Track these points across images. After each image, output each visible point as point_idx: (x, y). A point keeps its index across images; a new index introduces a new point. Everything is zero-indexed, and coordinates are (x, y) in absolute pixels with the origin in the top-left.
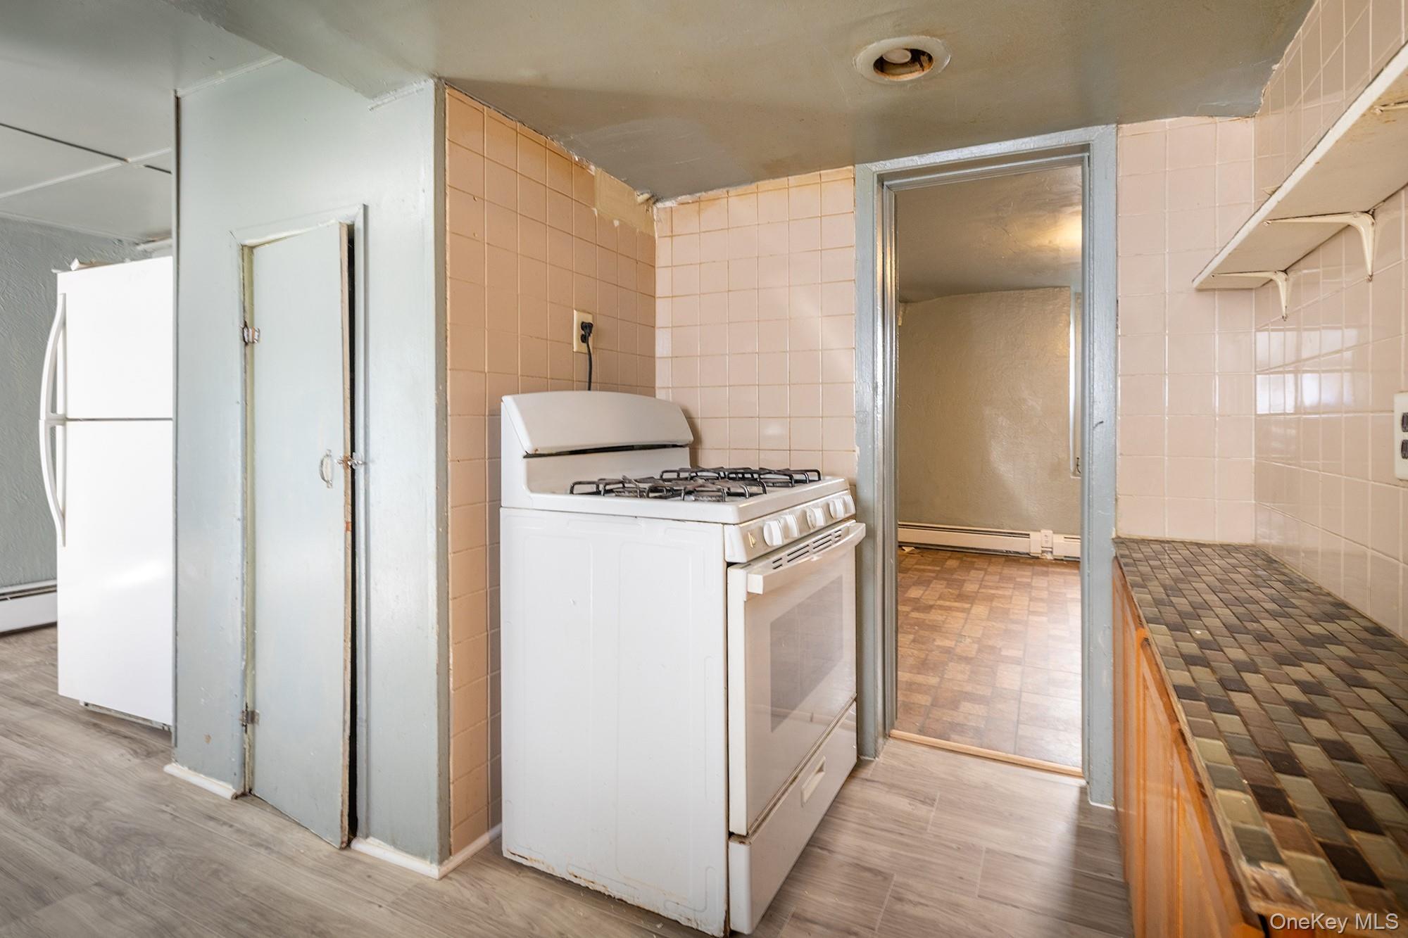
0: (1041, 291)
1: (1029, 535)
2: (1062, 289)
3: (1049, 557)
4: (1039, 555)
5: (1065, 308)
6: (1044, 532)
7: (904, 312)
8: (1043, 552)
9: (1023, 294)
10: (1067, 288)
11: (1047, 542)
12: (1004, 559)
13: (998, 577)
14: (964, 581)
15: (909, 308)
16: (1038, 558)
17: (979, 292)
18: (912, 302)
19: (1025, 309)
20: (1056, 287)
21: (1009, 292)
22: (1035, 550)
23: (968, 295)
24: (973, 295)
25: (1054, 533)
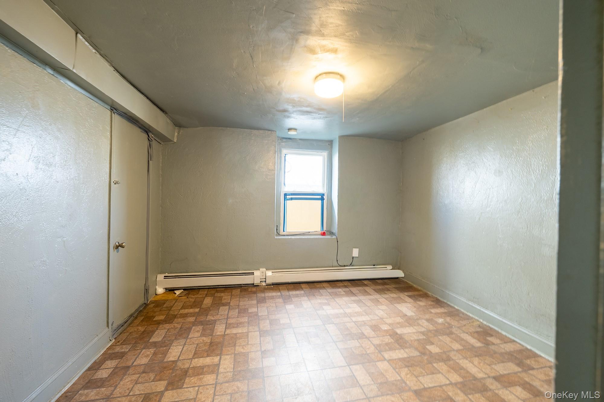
0: (261, 132)
1: (253, 273)
2: (273, 132)
3: (264, 284)
4: (259, 284)
5: (273, 143)
6: (261, 269)
7: (178, 133)
8: (261, 282)
9: (252, 131)
10: (274, 132)
11: (263, 276)
12: (239, 290)
13: (237, 310)
14: (215, 321)
15: (182, 131)
16: (258, 286)
17: (227, 127)
18: (184, 127)
19: (253, 141)
20: (269, 130)
21: (244, 129)
22: (257, 282)
23: (220, 128)
24: (223, 128)
25: (266, 270)
